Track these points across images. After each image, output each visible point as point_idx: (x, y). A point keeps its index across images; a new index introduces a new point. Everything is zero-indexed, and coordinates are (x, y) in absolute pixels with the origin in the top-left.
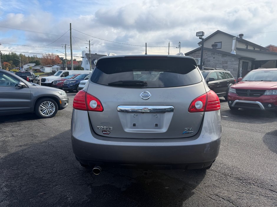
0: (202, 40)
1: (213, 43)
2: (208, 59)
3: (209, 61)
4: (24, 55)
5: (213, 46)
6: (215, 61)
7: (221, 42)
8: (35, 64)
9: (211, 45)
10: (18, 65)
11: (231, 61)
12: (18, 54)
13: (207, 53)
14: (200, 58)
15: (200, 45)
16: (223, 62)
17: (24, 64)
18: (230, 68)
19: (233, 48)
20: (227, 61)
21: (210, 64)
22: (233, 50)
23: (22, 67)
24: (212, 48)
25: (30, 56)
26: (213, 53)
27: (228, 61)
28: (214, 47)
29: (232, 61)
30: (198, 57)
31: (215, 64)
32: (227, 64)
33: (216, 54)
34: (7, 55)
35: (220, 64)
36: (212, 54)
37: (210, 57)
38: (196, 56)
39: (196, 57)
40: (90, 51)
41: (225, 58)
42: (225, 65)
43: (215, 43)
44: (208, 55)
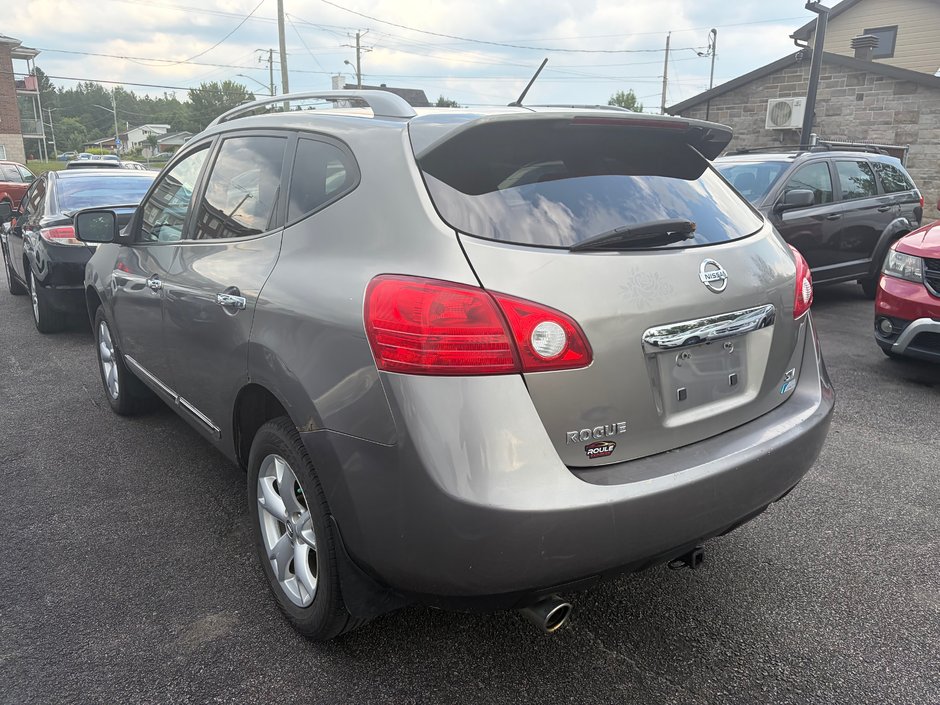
0: (816, 15)
1: (859, 33)
2: (835, 100)
3: (838, 112)
4: (129, 92)
5: (857, 44)
6: (865, 109)
7: (894, 28)
8: (169, 127)
9: (850, 43)
10: (110, 132)
11: (934, 112)
12: (109, 88)
13: (830, 78)
14: (803, 100)
15: (799, 42)
16: (897, 114)
17: (131, 128)
18: (927, 143)
20: (918, 112)
23: (125, 138)
24: (852, 53)
25: (152, 97)
26: (856, 77)
27: (922, 110)
28: (864, 51)
30: (788, 95)
31: (862, 124)
32: (915, 122)
33: (871, 81)
34: (69, 93)
35: (887, 123)
36: (856, 81)
37: (843, 93)
39: (781, 96)
40: (359, 75)
41: (911, 99)
42: (909, 128)
43: (867, 31)
44: (835, 84)
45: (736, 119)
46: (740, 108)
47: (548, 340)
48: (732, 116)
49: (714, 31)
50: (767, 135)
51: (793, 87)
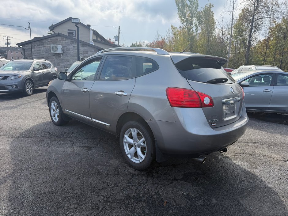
2: (67, 47)
3: (69, 50)
5: (68, 33)
6: (75, 50)
7: (75, 30)
11: (91, 52)
13: (66, 41)
16: (83, 51)
19: (91, 39)
21: (70, 53)
22: (91, 41)
26: (72, 42)
27: (89, 51)
28: (71, 35)
29: (93, 52)
30: (56, 44)
31: (75, 53)
32: (88, 54)
33: (76, 43)
35: (81, 53)
36: (72, 43)
37: (69, 45)
38: (53, 42)
39: (54, 44)
41: (86, 48)
42: (86, 55)
44: (67, 43)
45: (41, 49)
46: (41, 46)
47: (207, 101)
48: (39, 48)
49: (29, 23)
50: (51, 54)
51: (56, 42)
